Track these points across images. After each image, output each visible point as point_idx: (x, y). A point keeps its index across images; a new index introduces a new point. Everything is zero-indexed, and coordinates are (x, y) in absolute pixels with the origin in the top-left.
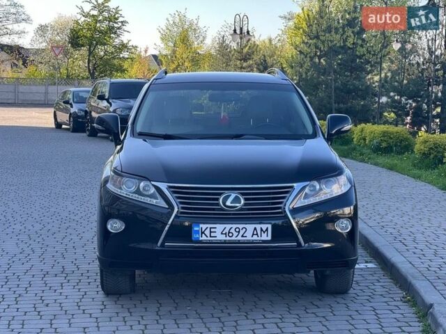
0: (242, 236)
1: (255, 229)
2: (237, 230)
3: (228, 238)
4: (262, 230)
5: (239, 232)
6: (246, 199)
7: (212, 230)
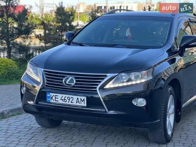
0: (71, 102)
1: (78, 99)
2: (69, 98)
3: (64, 103)
4: (81, 100)
5: (69, 99)
6: (76, 81)
7: (56, 97)
